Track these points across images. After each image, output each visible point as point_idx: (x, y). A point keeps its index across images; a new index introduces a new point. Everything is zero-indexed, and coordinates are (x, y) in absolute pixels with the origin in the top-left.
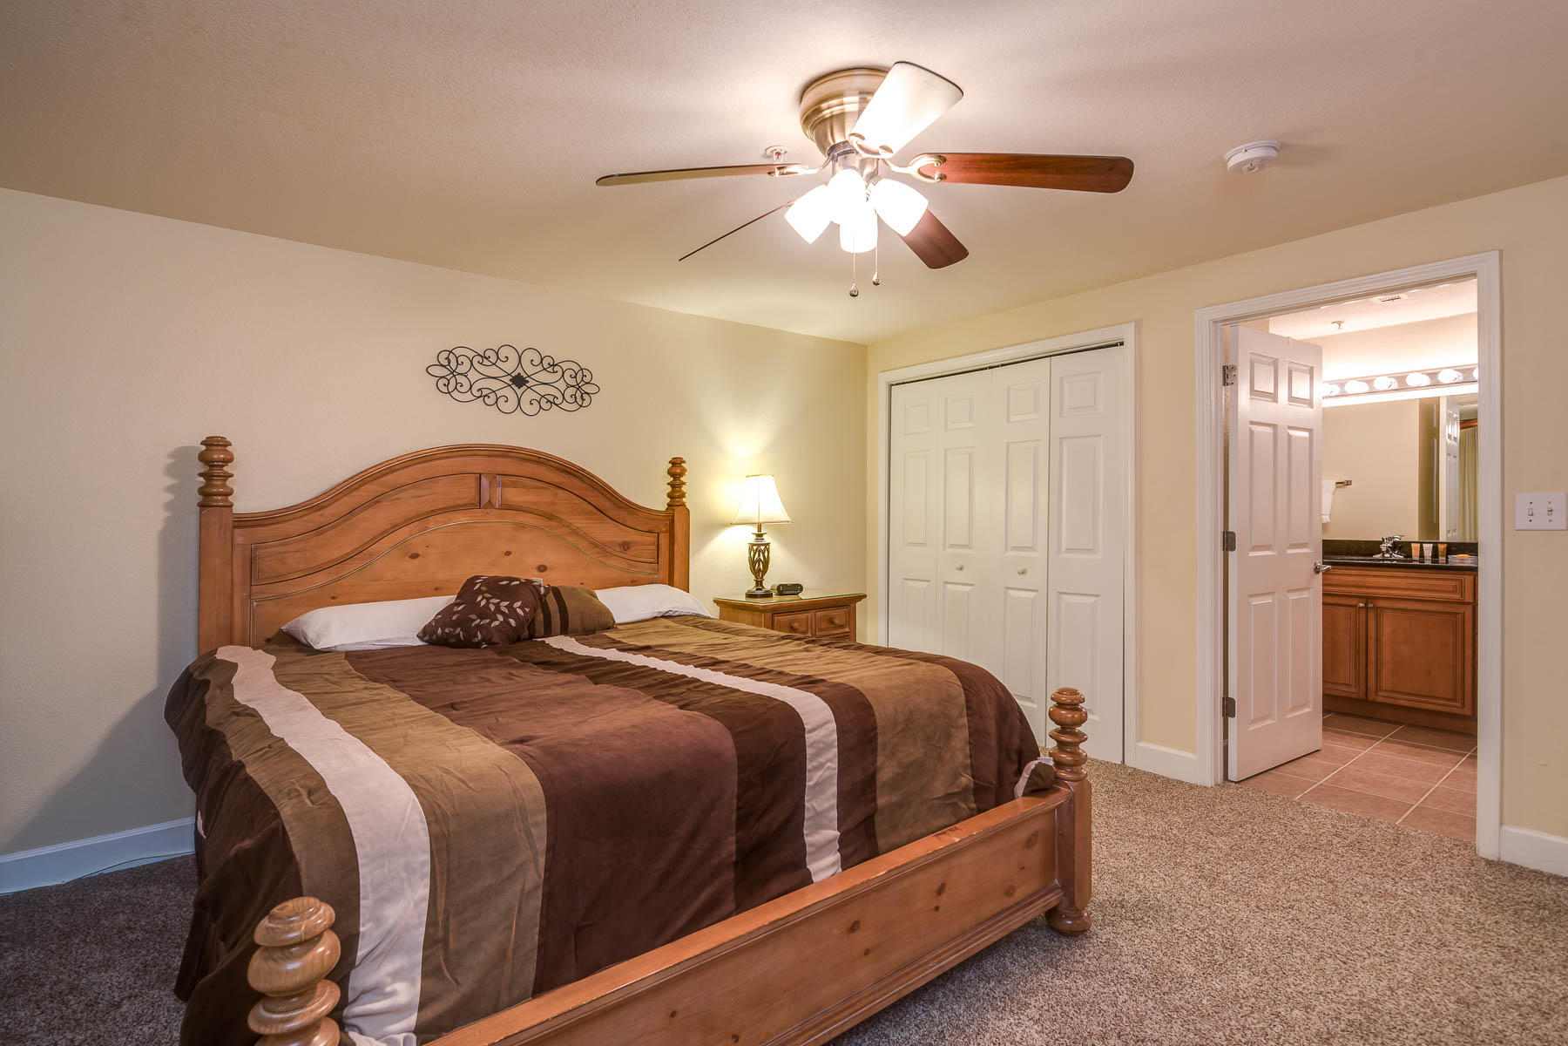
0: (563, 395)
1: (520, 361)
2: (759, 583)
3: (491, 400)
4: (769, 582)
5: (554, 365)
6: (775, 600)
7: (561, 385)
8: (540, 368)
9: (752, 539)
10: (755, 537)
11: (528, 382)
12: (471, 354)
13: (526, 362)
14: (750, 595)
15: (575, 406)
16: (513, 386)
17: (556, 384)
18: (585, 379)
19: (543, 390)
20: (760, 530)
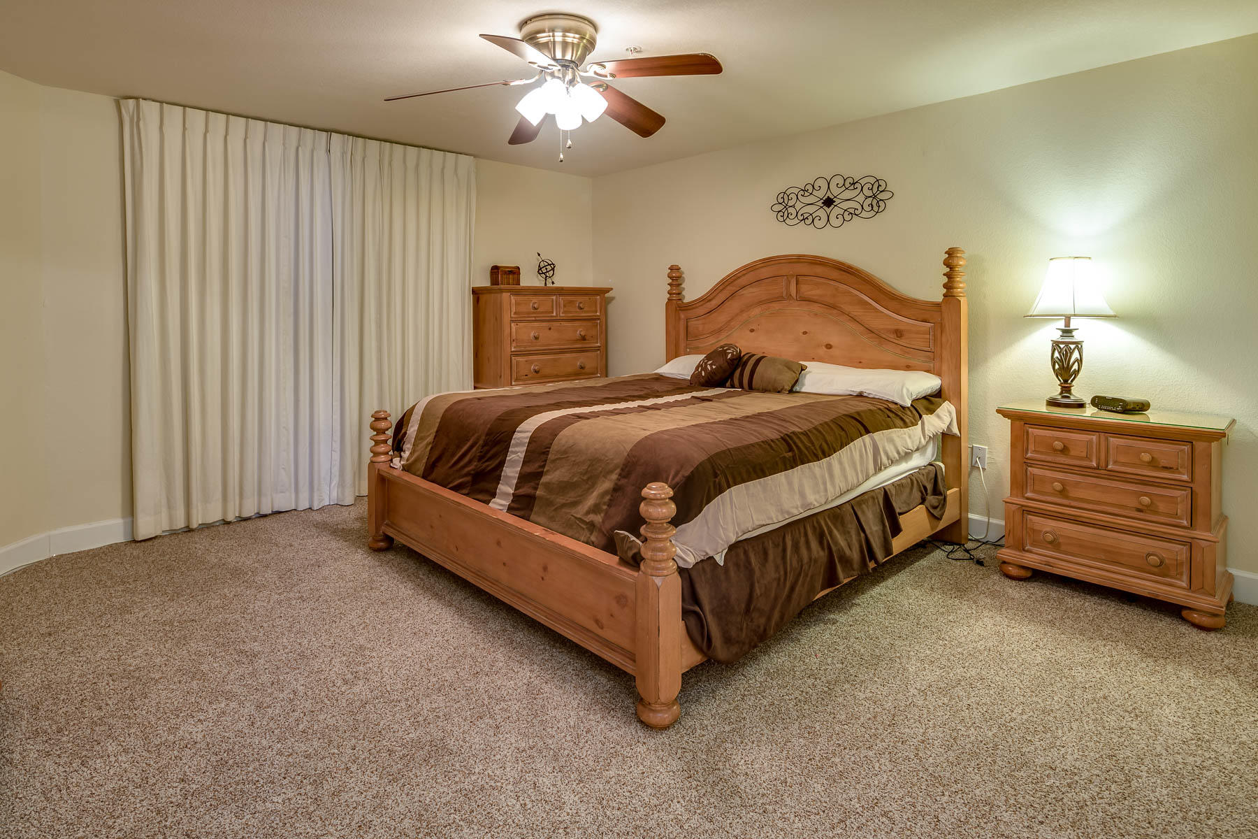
0: (862, 206)
1: (829, 187)
2: (1066, 389)
3: (808, 222)
4: (1080, 391)
5: (854, 184)
6: (1090, 412)
7: (861, 198)
8: (844, 188)
9: (1057, 336)
10: (1060, 333)
11: (835, 202)
12: (797, 191)
13: (833, 186)
14: (1052, 403)
15: (872, 213)
16: (824, 207)
17: (858, 198)
18: (881, 189)
19: (845, 205)
20: (1068, 324)
